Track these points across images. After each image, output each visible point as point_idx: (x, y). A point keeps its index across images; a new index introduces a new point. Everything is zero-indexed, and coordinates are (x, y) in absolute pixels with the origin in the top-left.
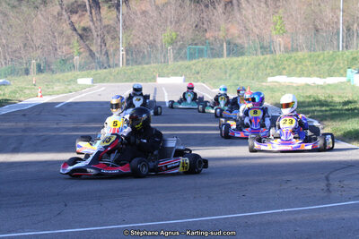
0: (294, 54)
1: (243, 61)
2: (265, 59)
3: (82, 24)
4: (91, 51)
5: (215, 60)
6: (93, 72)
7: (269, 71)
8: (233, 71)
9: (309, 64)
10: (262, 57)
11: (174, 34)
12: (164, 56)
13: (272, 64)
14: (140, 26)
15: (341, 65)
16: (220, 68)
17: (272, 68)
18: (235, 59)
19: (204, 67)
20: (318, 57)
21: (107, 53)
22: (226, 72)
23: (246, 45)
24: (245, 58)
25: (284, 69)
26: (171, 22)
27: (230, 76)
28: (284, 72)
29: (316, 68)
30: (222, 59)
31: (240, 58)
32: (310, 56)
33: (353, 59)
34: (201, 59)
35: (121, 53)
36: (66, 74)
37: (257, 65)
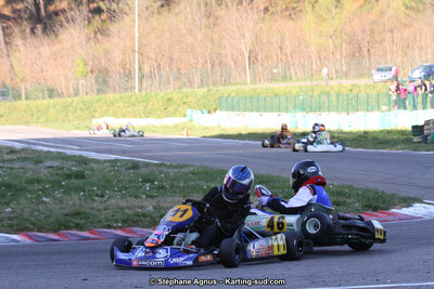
0: (103, 96)
2: (73, 101)
5: (18, 103)
7: (79, 113)
8: (40, 114)
9: (121, 105)
10: (69, 100)
13: (81, 105)
15: (157, 106)
16: (26, 112)
17: (82, 110)
19: (7, 110)
20: (131, 97)
25: (95, 111)
27: (38, 119)
28: (97, 114)
29: (130, 109)
32: (122, 98)
33: (169, 100)
37: (65, 108)
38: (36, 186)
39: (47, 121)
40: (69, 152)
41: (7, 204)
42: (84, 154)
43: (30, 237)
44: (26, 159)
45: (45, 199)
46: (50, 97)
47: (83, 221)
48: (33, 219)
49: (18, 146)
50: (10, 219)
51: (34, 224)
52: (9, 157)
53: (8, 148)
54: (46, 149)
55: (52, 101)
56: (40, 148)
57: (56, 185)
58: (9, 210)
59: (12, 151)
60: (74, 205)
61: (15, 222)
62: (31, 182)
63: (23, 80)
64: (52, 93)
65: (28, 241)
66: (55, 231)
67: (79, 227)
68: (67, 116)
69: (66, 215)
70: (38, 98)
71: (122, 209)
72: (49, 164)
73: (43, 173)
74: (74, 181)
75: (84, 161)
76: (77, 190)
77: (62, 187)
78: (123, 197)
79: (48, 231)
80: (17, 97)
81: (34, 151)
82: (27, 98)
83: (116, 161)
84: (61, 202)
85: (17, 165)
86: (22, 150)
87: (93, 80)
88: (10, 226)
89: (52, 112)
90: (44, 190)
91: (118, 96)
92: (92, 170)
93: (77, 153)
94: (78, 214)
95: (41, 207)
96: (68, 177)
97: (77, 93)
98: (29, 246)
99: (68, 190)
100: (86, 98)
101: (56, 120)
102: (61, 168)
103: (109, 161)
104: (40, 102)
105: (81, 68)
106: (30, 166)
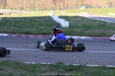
0: (110, 9)
5: (92, 9)
7: (105, 12)
9: (114, 11)
13: (105, 10)
16: (93, 11)
28: (109, 12)
37: (102, 11)
38: (94, 27)
39: (98, 13)
40: (102, 20)
41: (88, 31)
42: (105, 21)
43: (92, 38)
44: (92, 21)
45: (96, 30)
46: (99, 8)
47: (104, 35)
48: (93, 34)
49: (91, 18)
50: (88, 34)
51: (93, 35)
52: (89, 20)
53: (89, 18)
54: (97, 19)
55: (99, 9)
56: (96, 19)
57: (99, 27)
58: (88, 32)
59: (90, 19)
60: (102, 31)
61: (89, 34)
62: (93, 26)
63: (93, 4)
64: (99, 7)
65: (92, 39)
66: (98, 37)
67: (103, 36)
68: (102, 12)
69: (100, 33)
70: (96, 8)
71: (112, 33)
72: (97, 22)
73: (96, 24)
74: (103, 27)
75: (105, 22)
76: (103, 28)
77: (100, 27)
78: (113, 31)
79: (96, 37)
80: (92, 8)
81: (94, 20)
82: (94, 8)
83: (112, 23)
84: (99, 31)
85: (90, 22)
86: (92, 19)
87: (108, 5)
88: (88, 35)
89: (99, 11)
90: (96, 28)
91: (114, 9)
92: (107, 24)
93: (104, 20)
94: (103, 33)
95: (95, 32)
96: (101, 25)
97: (105, 8)
98: (92, 40)
99: (101, 28)
100: (107, 9)
101: (100, 13)
102: (100, 24)
103: (111, 23)
104: (96, 9)
105: (106, 2)
106: (93, 23)
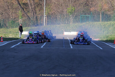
1: (110, 24)
3: (23, 2)
4: (28, 16)
6: (29, 28)
8: (105, 29)
11: (73, 8)
12: (68, 20)
14: (55, 4)
18: (106, 23)
19: (89, 26)
21: (36, 18)
22: (101, 29)
23: (112, 15)
24: (112, 22)
26: (72, 2)
30: (99, 23)
31: (109, 22)
34: (87, 22)
35: (45, 18)
36: (14, 29)
